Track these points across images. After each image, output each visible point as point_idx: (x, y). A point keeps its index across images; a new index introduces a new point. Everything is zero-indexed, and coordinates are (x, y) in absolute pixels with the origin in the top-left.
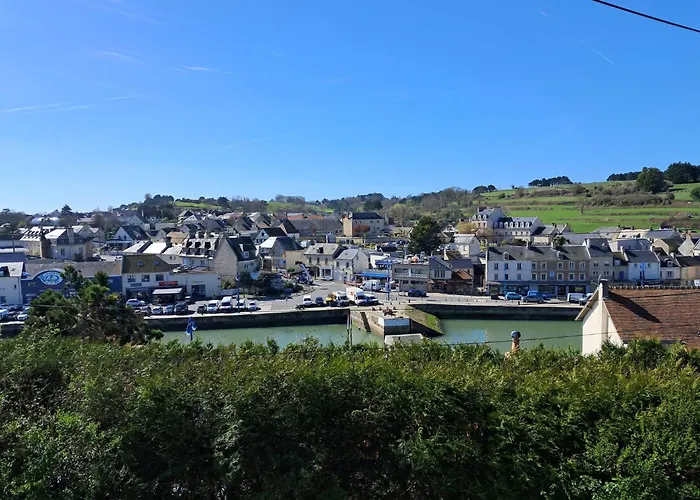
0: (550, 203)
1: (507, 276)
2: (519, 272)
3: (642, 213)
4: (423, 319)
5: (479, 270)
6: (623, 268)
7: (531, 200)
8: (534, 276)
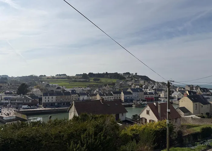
0: (61, 81)
1: (48, 101)
2: (52, 99)
3: (83, 84)
4: (21, 116)
5: (40, 99)
6: (79, 97)
7: (56, 80)
8: (56, 100)
